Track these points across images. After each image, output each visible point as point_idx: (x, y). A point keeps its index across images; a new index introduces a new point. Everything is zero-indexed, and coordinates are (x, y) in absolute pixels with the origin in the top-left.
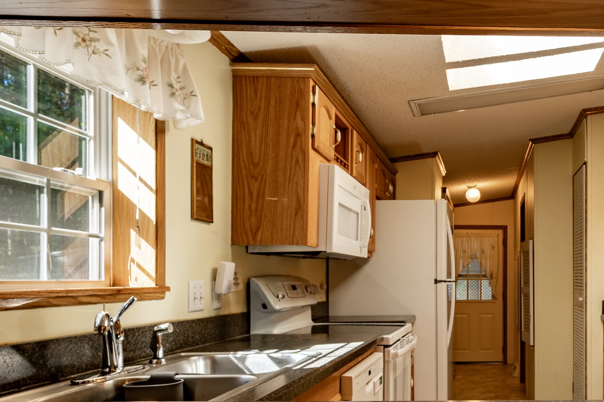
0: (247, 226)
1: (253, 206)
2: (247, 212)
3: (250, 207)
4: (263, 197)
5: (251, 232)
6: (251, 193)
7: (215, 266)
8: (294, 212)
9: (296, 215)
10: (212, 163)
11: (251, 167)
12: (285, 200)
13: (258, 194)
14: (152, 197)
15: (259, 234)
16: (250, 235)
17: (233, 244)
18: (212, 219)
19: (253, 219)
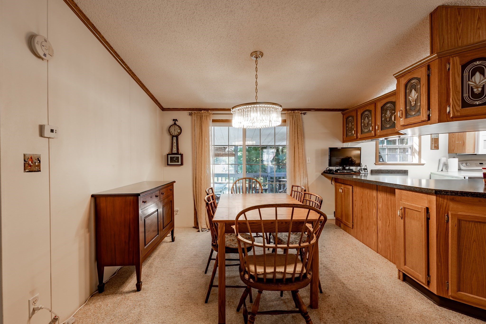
0: (452, 149)
1: (453, 144)
2: (452, 146)
3: (452, 144)
4: (455, 142)
5: (452, 150)
6: (452, 141)
7: (440, 158)
8: (463, 145)
9: (463, 146)
10: (439, 137)
11: (453, 135)
12: (460, 142)
13: (454, 141)
14: (418, 147)
15: (454, 151)
16: (452, 151)
17: (449, 153)
18: (438, 148)
19: (453, 147)
